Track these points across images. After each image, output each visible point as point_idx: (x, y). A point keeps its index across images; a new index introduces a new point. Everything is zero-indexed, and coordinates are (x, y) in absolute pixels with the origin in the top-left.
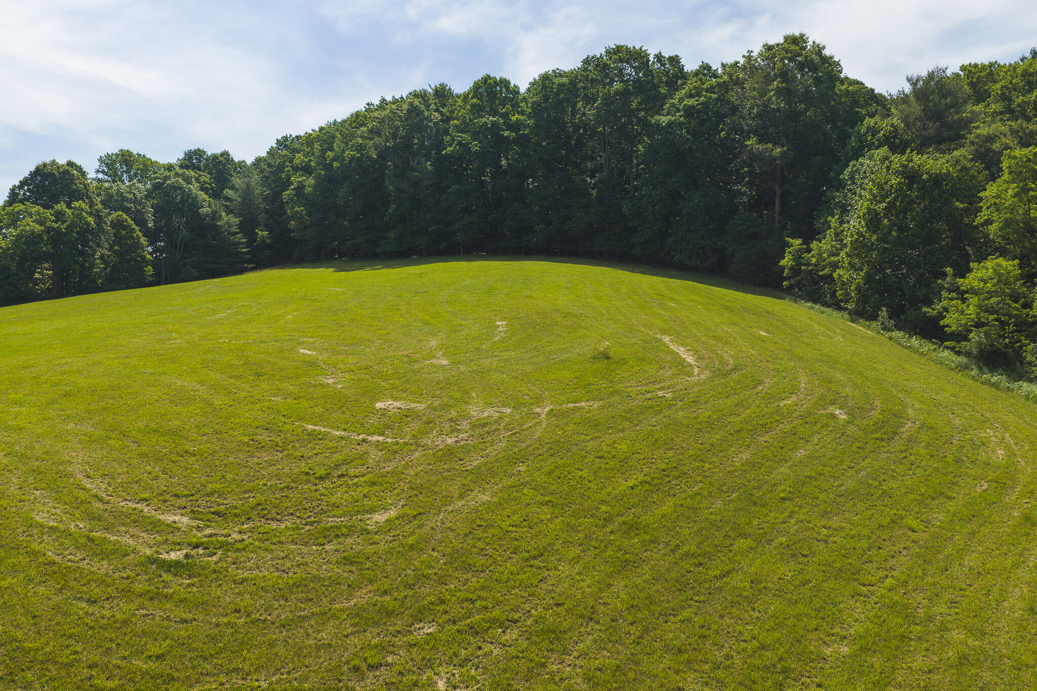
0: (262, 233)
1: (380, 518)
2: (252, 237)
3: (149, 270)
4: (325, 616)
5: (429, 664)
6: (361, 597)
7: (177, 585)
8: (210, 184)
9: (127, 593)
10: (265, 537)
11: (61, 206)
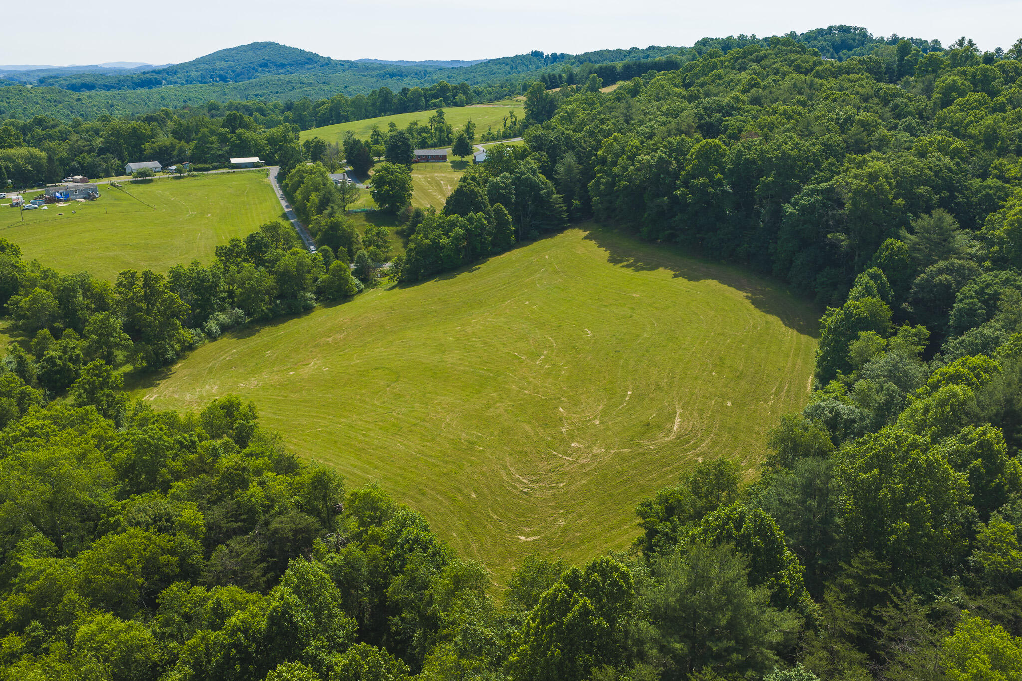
0: (576, 202)
1: (562, 485)
2: (570, 205)
3: (513, 238)
4: (547, 506)
5: (560, 517)
6: (554, 504)
7: (526, 497)
8: (547, 162)
9: (518, 498)
10: (541, 487)
11: (471, 214)
